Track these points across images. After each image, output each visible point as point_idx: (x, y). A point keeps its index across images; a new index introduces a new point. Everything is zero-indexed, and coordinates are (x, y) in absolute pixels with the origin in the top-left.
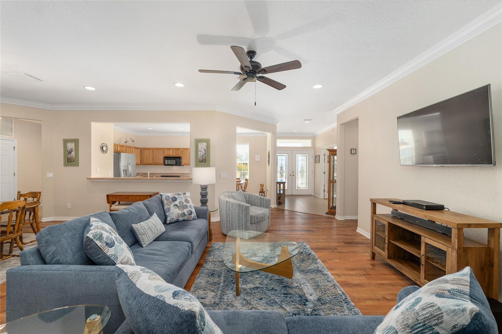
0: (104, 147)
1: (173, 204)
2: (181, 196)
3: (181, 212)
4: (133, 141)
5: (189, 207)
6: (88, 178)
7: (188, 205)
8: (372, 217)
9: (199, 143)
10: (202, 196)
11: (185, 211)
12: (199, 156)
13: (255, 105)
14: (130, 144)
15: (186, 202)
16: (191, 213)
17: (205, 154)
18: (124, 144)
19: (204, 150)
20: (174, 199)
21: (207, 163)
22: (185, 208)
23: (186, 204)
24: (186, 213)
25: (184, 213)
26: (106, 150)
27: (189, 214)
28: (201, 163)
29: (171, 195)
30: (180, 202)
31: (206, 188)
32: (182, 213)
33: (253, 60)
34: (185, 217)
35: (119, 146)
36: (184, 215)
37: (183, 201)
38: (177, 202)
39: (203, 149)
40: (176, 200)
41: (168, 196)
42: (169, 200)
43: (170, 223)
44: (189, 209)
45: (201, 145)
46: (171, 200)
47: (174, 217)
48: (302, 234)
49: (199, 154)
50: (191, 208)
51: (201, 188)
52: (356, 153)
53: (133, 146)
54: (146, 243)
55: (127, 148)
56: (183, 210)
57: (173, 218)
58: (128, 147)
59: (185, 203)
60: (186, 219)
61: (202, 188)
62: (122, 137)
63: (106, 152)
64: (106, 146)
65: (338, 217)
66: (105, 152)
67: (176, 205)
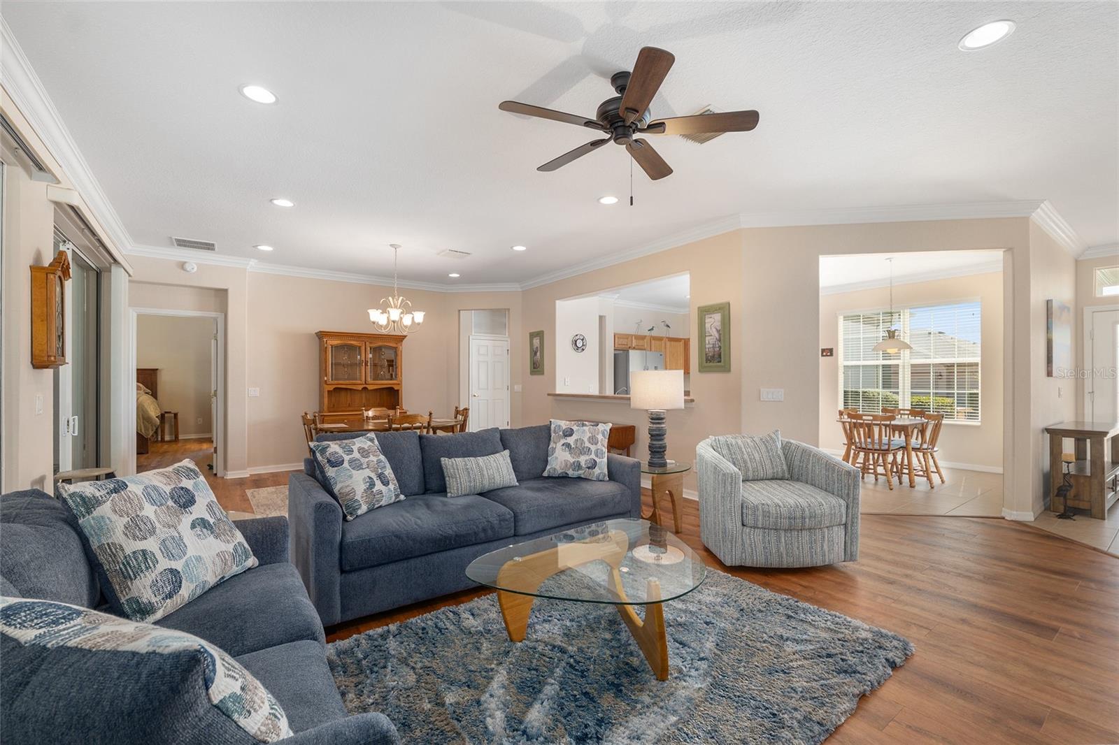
0: (578, 342)
1: (563, 441)
2: (585, 428)
3: (572, 460)
4: (668, 326)
5: (593, 453)
6: (550, 393)
7: (593, 448)
9: (706, 316)
10: (652, 436)
11: (583, 460)
12: (707, 346)
14: (660, 332)
15: (590, 442)
16: (593, 465)
17: (720, 340)
18: (648, 333)
19: (717, 330)
20: (569, 433)
21: (722, 364)
22: (585, 454)
23: (590, 445)
24: (583, 464)
25: (579, 463)
26: (583, 345)
27: (589, 468)
28: (711, 364)
29: (564, 424)
30: (577, 440)
31: (661, 419)
32: (574, 463)
34: (580, 472)
35: (635, 338)
36: (578, 466)
37: (586, 440)
38: (571, 440)
39: (714, 330)
40: (571, 435)
41: (559, 426)
42: (557, 433)
43: (549, 477)
44: (593, 456)
45: (711, 319)
46: (561, 433)
47: (558, 467)
48: (964, 621)
49: (707, 342)
50: (597, 456)
51: (649, 417)
53: (668, 336)
54: (452, 491)
55: (653, 342)
56: (579, 456)
57: (555, 469)
58: (654, 339)
59: (587, 444)
60: (582, 476)
61: (652, 419)
62: (641, 321)
63: (583, 350)
64: (582, 340)
66: (580, 350)
67: (568, 445)
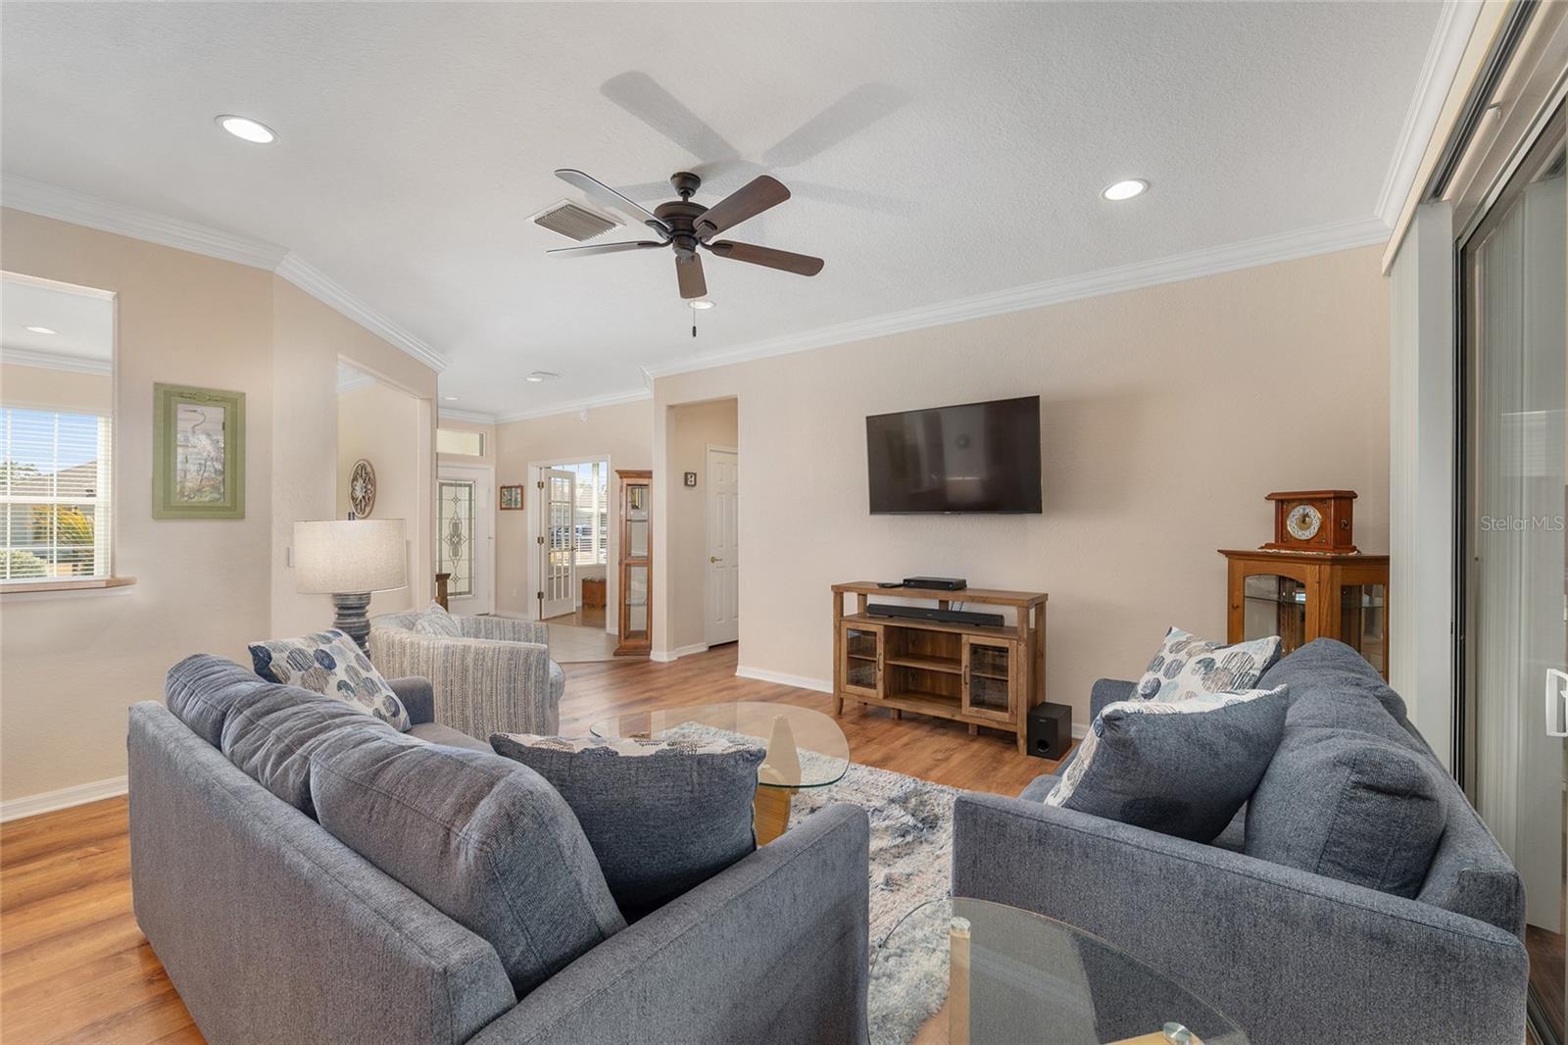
8: (838, 625)
9: (179, 406)
12: (181, 466)
13: (694, 335)
17: (216, 459)
19: (211, 440)
21: (227, 504)
31: (362, 607)
33: (690, 200)
39: (202, 438)
42: (309, 668)
45: (195, 416)
49: (181, 457)
51: (336, 605)
52: (695, 484)
65: (660, 655)
